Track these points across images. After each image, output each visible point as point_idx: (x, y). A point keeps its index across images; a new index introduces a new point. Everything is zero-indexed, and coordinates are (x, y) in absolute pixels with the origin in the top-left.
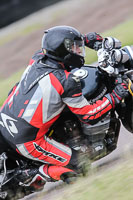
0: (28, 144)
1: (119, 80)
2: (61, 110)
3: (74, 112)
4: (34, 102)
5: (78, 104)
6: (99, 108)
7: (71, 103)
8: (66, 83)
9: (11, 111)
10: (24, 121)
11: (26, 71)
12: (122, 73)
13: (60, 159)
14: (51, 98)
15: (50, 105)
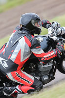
0: (13, 73)
1: (59, 43)
2: (30, 55)
3: (37, 56)
4: (16, 51)
5: (38, 52)
6: (49, 55)
7: (35, 51)
8: (33, 41)
9: (4, 56)
10: (11, 61)
11: (12, 35)
12: (61, 40)
13: (28, 82)
14: (25, 49)
15: (25, 52)
